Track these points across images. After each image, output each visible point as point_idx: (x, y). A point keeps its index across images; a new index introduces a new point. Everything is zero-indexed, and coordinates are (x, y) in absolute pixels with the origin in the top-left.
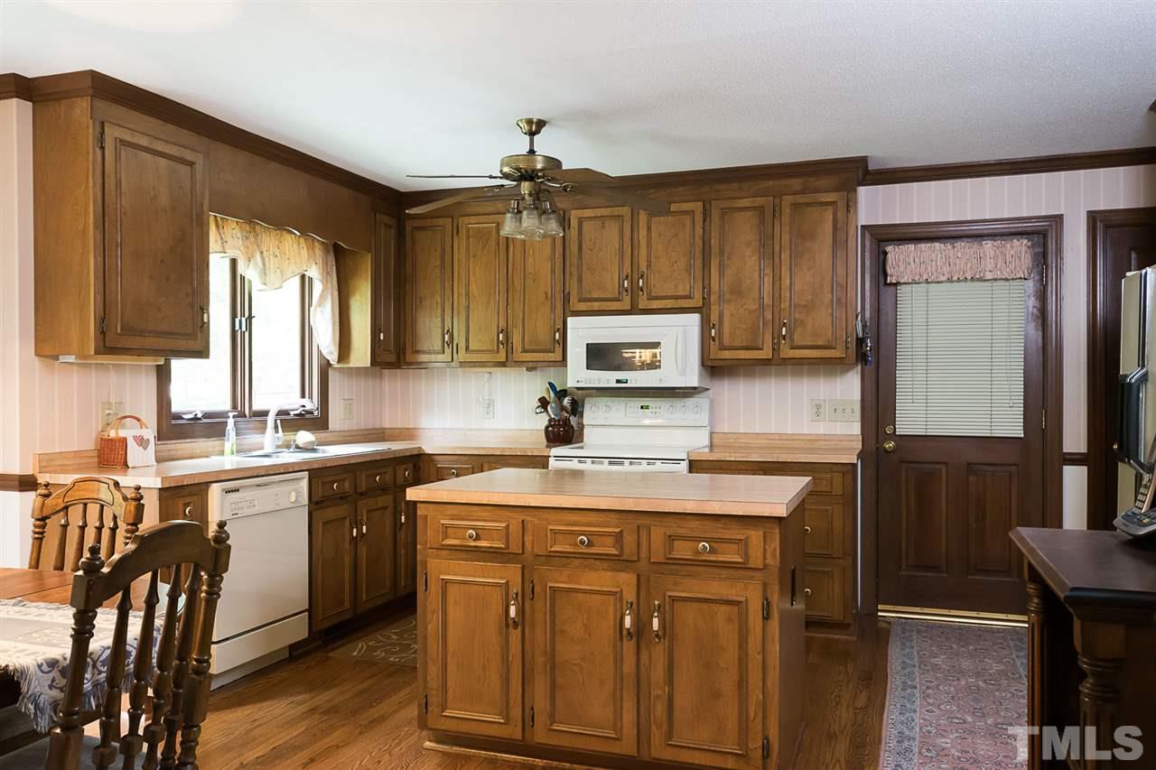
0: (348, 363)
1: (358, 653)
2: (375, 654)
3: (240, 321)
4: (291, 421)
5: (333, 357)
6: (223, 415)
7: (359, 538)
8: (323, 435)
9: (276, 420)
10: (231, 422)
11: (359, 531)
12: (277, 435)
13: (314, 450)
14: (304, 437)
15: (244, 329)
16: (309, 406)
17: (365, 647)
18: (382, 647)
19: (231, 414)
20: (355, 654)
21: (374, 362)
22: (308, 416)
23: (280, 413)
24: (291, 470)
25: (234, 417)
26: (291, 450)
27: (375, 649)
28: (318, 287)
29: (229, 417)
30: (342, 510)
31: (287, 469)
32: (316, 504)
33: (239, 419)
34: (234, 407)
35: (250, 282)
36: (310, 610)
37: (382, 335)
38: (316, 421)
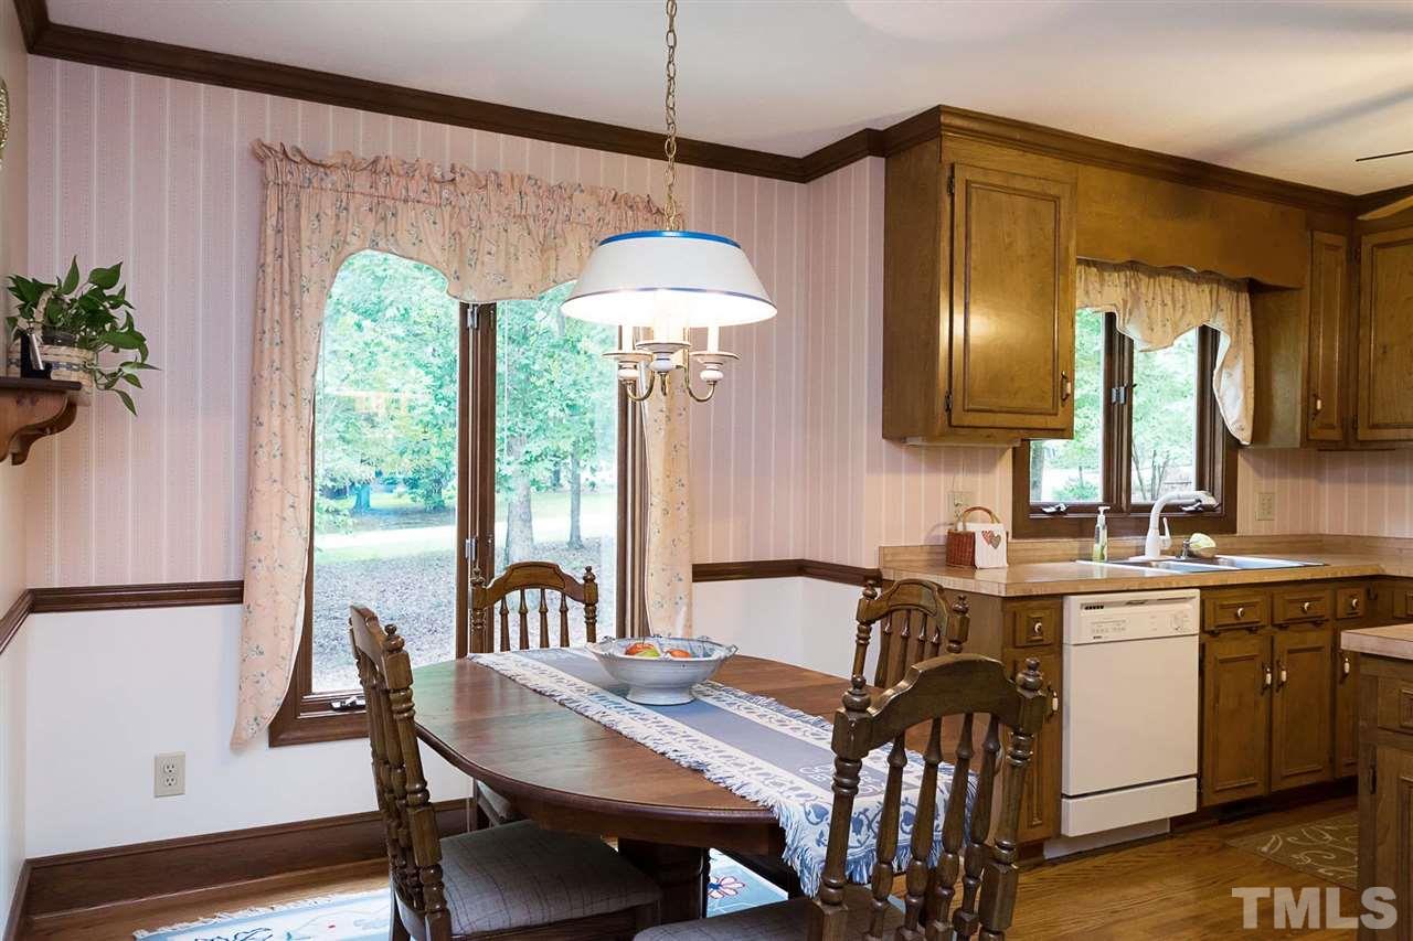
0: (1267, 443)
1: (1271, 849)
2: (1294, 856)
3: (1118, 394)
4: (1181, 520)
5: (1244, 437)
6: (1093, 509)
7: (1275, 686)
8: (1227, 539)
9: (1161, 519)
10: (1101, 518)
11: (1276, 677)
12: (1162, 537)
13: (1212, 560)
14: (1200, 541)
15: (1122, 401)
16: (1208, 500)
17: (1281, 843)
18: (1308, 848)
19: (1102, 509)
20: (1265, 849)
21: (1306, 439)
22: (1206, 514)
23: (1167, 509)
24: (1174, 586)
25: (1105, 511)
26: (1183, 558)
27: (1296, 848)
28: (1224, 343)
29: (1099, 512)
30: (1250, 646)
31: (1170, 583)
32: (1210, 633)
33: (1112, 515)
34: (1108, 498)
35: (1131, 341)
36: (1199, 776)
37: (1319, 402)
38: (1219, 520)
